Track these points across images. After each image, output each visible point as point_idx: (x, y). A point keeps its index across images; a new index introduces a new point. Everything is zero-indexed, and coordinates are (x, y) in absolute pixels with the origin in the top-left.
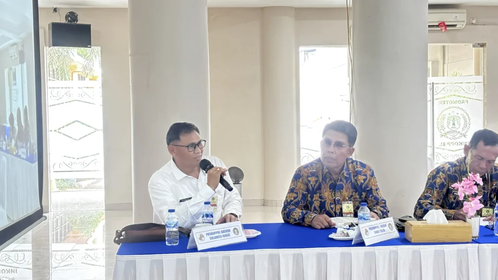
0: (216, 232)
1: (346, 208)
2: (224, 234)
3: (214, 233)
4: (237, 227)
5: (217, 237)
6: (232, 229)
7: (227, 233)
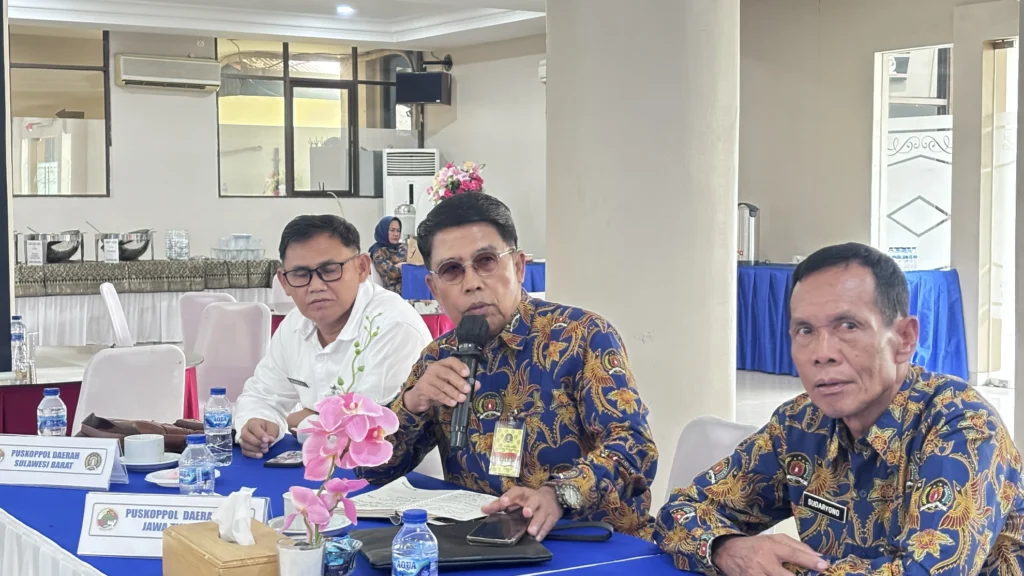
0: (41, 453)
1: (501, 441)
2: (57, 460)
3: (33, 454)
4: (102, 453)
5: (35, 464)
6: (84, 454)
7: (66, 461)
